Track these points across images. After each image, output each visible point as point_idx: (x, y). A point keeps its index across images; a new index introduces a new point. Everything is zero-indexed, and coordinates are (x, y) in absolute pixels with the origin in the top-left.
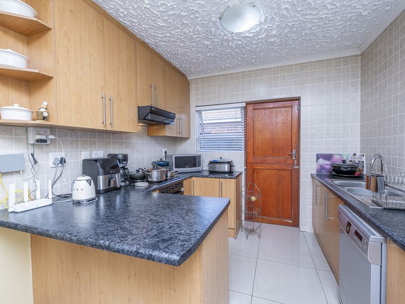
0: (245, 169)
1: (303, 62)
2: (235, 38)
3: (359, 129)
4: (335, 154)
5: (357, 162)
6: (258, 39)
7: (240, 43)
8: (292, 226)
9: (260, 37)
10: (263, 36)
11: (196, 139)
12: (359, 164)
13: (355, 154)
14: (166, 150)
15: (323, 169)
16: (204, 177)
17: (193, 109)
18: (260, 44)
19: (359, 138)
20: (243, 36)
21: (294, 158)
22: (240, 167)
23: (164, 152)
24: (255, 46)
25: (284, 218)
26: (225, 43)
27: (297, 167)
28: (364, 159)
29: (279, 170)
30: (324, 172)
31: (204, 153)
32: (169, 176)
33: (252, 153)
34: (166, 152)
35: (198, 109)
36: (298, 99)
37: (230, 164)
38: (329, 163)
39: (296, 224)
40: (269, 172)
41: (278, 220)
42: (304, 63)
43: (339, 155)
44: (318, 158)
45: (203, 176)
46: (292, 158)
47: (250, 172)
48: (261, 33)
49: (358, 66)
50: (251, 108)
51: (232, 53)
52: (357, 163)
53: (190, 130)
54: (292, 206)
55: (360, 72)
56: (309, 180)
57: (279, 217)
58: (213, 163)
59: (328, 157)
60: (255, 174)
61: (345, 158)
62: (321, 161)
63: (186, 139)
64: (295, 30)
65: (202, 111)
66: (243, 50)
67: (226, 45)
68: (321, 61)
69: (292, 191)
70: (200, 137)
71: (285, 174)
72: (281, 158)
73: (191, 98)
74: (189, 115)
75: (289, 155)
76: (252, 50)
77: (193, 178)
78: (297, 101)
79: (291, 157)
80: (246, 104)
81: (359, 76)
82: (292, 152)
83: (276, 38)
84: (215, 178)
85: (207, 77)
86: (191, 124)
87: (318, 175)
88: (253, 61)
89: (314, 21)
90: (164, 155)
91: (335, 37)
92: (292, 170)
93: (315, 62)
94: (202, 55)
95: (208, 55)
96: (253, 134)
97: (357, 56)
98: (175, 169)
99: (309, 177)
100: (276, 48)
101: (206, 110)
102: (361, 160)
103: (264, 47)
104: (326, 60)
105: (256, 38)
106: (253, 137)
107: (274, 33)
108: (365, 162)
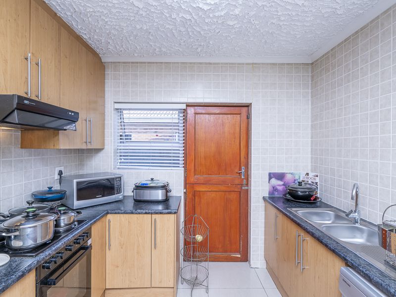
0: (185, 193)
1: (255, 62)
2: (183, 7)
3: (310, 145)
4: (287, 173)
5: (310, 182)
6: (215, 16)
7: (188, 17)
8: (241, 261)
9: (217, 14)
10: (222, 13)
11: (114, 150)
12: (313, 185)
13: (307, 174)
14: (62, 169)
15: (275, 190)
16: (127, 213)
17: (110, 107)
18: (214, 27)
19: (310, 156)
20: (195, 6)
21: (243, 177)
22: (178, 190)
23: (57, 172)
24: (206, 28)
25: (231, 252)
26: (166, 11)
27: (246, 188)
28: (317, 180)
29: (226, 191)
30: (276, 195)
31: (126, 171)
32: (62, 224)
33: (193, 170)
34: (60, 173)
35: (118, 106)
36: (248, 106)
37: (165, 188)
38: (281, 183)
39: (245, 258)
40: (213, 195)
41: (225, 255)
42: (256, 64)
43: (292, 174)
44: (270, 178)
45: (125, 213)
46: (241, 177)
47: (190, 196)
48: (220, 9)
49: (309, 76)
50: (191, 111)
51: (174, 31)
52: (310, 184)
53: (104, 137)
54: (240, 236)
55: (310, 82)
56: (262, 204)
57: (226, 252)
58: (139, 187)
59: (280, 176)
60: (196, 198)
61: (297, 177)
62: (274, 182)
63: (98, 150)
64: (262, 14)
65: (124, 109)
66: (189, 30)
67: (167, 15)
68: (274, 64)
69: (240, 217)
70: (119, 148)
71: (233, 196)
72: (229, 177)
73: (106, 89)
74: (103, 114)
75: (237, 173)
76: (202, 33)
77: (109, 216)
78: (246, 108)
79: (240, 175)
80: (187, 106)
81: (310, 87)
82: (240, 169)
83: (236, 22)
84: (146, 213)
85: (133, 63)
86: (106, 127)
87: (270, 198)
88: (199, 50)
89: (288, 7)
90: (57, 177)
91: (298, 37)
92: (240, 192)
93: (268, 64)
94: (128, 26)
95: (138, 27)
96: (195, 145)
97: (307, 64)
98: (77, 204)
99: (262, 201)
100: (232, 37)
101: (130, 109)
102: (315, 181)
103: (217, 31)
104: (279, 64)
105: (211, 15)
106: (195, 150)
107: (237, 11)
108: (318, 184)
